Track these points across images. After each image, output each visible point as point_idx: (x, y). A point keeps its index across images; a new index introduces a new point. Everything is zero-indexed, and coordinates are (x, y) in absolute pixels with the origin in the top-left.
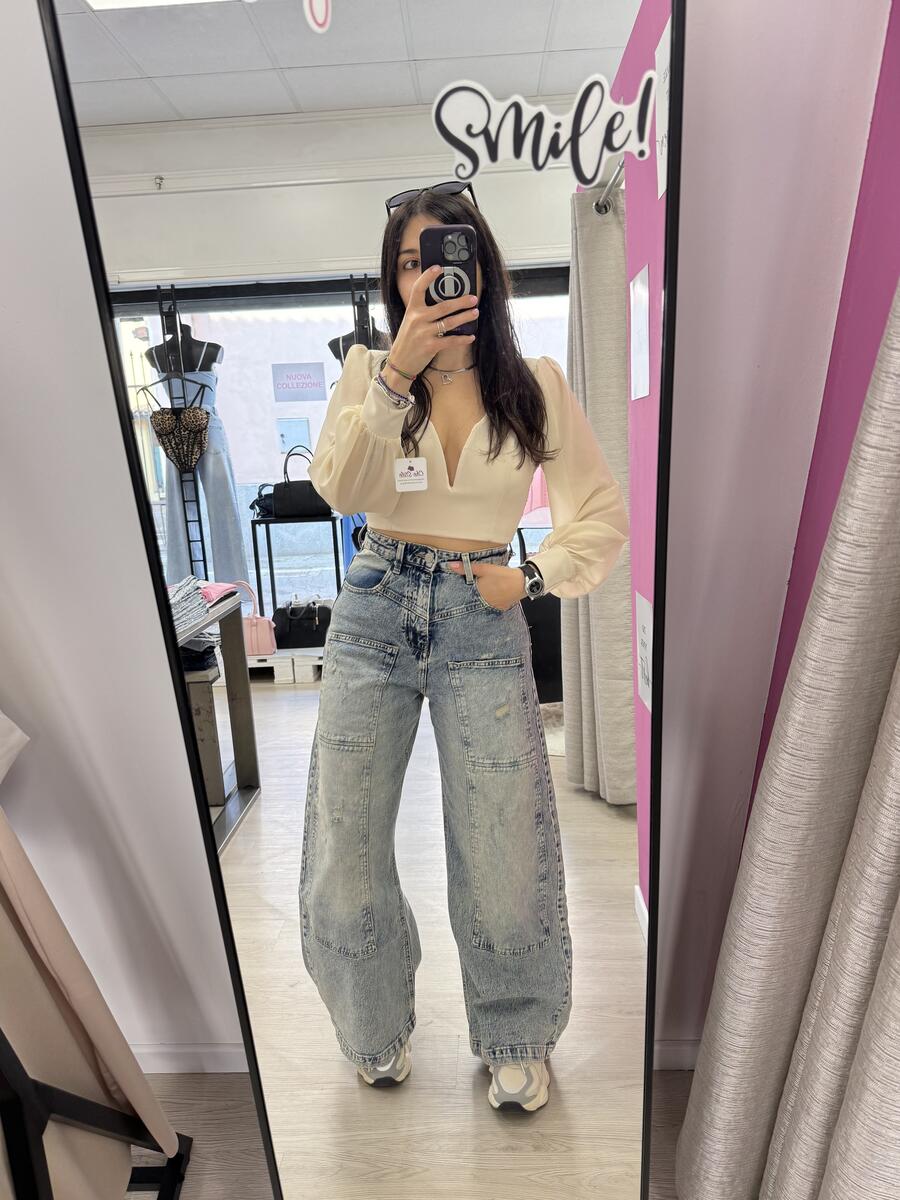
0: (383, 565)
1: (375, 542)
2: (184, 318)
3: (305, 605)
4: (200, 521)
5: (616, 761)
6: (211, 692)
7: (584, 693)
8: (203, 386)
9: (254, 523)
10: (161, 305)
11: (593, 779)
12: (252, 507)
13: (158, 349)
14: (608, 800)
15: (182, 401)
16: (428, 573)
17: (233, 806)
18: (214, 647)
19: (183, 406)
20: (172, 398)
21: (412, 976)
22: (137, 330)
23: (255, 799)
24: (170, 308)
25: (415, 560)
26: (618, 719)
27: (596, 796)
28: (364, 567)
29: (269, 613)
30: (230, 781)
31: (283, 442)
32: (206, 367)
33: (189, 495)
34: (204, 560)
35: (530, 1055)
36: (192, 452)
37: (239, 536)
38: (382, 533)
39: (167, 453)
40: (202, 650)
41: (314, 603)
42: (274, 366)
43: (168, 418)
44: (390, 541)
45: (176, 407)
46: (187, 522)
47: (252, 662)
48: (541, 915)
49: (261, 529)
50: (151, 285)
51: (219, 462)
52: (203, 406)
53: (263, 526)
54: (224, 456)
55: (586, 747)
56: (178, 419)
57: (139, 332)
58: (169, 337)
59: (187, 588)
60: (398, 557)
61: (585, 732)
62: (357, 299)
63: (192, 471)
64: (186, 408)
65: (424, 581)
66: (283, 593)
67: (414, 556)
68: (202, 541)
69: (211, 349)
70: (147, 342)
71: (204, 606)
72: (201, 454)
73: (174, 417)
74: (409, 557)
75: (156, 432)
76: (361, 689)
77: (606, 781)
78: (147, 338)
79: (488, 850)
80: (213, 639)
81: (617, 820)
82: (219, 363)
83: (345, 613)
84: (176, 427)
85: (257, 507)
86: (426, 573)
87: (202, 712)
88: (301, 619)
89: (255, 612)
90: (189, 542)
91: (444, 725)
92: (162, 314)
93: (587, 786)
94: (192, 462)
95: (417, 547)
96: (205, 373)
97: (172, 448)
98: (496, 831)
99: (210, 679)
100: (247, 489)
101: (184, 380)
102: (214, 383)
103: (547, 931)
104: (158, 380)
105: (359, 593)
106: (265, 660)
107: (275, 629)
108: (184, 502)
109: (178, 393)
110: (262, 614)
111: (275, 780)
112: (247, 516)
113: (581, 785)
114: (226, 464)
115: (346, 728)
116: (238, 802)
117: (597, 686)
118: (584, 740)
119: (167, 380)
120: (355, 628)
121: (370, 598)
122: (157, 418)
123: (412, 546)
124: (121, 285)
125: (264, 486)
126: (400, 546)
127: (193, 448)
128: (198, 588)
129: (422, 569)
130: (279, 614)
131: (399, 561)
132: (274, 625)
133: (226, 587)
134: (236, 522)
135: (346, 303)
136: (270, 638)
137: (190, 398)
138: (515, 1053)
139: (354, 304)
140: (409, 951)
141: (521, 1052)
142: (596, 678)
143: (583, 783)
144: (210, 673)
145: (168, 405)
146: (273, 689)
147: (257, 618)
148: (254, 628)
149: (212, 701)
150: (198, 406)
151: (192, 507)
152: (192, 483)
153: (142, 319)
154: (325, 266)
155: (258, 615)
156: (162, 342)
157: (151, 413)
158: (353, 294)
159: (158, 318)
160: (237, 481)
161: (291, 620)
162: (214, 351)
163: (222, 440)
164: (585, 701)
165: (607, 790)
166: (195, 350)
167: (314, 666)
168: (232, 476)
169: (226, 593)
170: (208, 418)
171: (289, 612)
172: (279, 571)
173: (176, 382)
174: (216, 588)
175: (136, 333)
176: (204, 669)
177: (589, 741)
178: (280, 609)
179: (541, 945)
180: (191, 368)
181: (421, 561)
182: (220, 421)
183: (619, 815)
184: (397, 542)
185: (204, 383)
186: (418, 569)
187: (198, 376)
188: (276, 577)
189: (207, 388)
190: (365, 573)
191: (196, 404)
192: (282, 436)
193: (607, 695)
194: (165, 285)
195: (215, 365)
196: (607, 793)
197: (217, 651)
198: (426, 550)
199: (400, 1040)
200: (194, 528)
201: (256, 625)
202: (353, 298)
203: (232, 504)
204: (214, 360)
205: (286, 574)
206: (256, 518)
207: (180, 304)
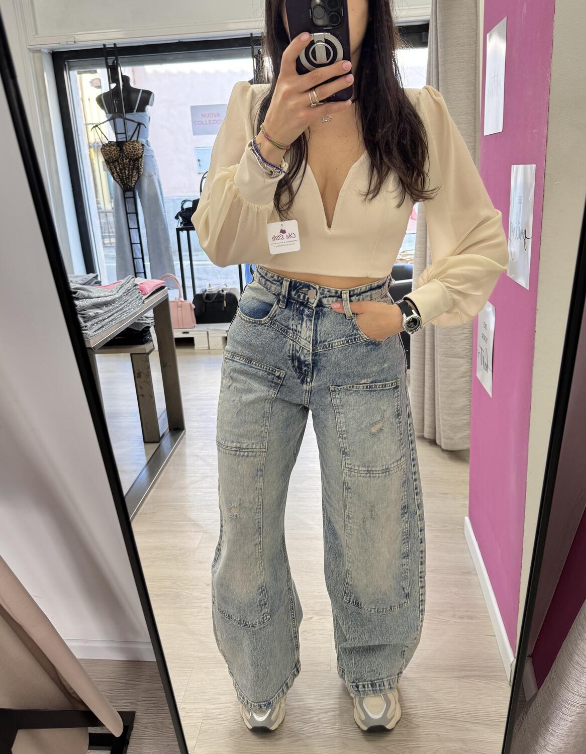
0: (270, 298)
1: (262, 276)
2: (125, 70)
3: (216, 292)
4: (138, 228)
5: (449, 418)
6: (148, 361)
7: (428, 367)
8: (139, 124)
9: (178, 230)
10: (106, 60)
11: (431, 430)
12: (177, 218)
13: (106, 95)
14: (443, 447)
15: (124, 136)
16: (312, 308)
17: (166, 442)
18: (150, 327)
19: (124, 140)
20: (116, 134)
21: (296, 632)
22: (93, 80)
23: (182, 438)
24: (113, 63)
25: (299, 296)
26: (453, 387)
27: (433, 442)
28: (253, 298)
29: (190, 297)
30: (163, 425)
31: (200, 165)
32: (142, 109)
33: (131, 209)
34: (143, 258)
35: (387, 687)
36: (132, 175)
37: (167, 239)
38: (268, 270)
39: (113, 177)
40: (140, 330)
41: (223, 291)
42: (193, 108)
43: (115, 151)
44: (276, 278)
45: (120, 140)
46: (129, 229)
47: (177, 334)
48: (404, 584)
49: (184, 234)
50: (98, 44)
51: (152, 182)
52: (140, 139)
53: (185, 232)
54: (155, 178)
55: (427, 406)
56: (121, 150)
57: (95, 82)
58: (113, 86)
59: (129, 284)
60: (283, 293)
61: (427, 396)
62: (256, 53)
63: (132, 190)
64: (127, 141)
65: (307, 316)
66: (200, 279)
67: (298, 292)
68: (141, 243)
69: (145, 95)
70: (100, 89)
71: (141, 298)
72: (139, 177)
73: (118, 149)
74: (293, 293)
75: (106, 160)
76: (253, 403)
77: (442, 433)
78: (100, 87)
79: (360, 537)
80: (149, 321)
81: (449, 462)
82: (151, 105)
83: (238, 338)
84: (120, 156)
85: (180, 218)
86: (309, 308)
87: (142, 375)
88: (214, 302)
89: (180, 296)
90: (131, 244)
91: (325, 435)
92: (108, 67)
93: (426, 435)
94: (132, 183)
95: (301, 284)
96: (140, 113)
97: (117, 172)
98: (367, 523)
99: (147, 351)
100: (174, 200)
101: (125, 119)
102: (148, 121)
103: (407, 595)
104: (107, 120)
105: (250, 322)
106: (187, 333)
107: (195, 309)
108: (127, 214)
109: (121, 129)
110: (185, 298)
111: (196, 424)
112: (174, 224)
113: (421, 434)
114: (157, 184)
115: (241, 436)
116: (169, 440)
117: (438, 363)
118: (426, 401)
119: (112, 119)
120: (247, 352)
121: (260, 328)
122: (106, 149)
123: (296, 282)
124: (76, 45)
125: (185, 201)
126: (284, 282)
127: (132, 172)
128: (136, 285)
129: (305, 304)
130: (198, 298)
131: (284, 297)
132: (194, 306)
133: (158, 282)
134: (165, 230)
135: (247, 56)
136: (191, 316)
137: (130, 133)
138: (375, 687)
139: (253, 56)
140: (294, 612)
141: (380, 686)
142: (438, 356)
143: (423, 432)
144: (147, 347)
145: (113, 139)
146: (194, 354)
147: (181, 301)
148: (179, 309)
149: (149, 368)
150: (135, 139)
151: (132, 217)
152: (132, 199)
153: (95, 72)
154: (231, 26)
155: (182, 299)
156: (108, 90)
157: (101, 144)
158: (253, 49)
159: (105, 70)
160: (165, 195)
161: (206, 303)
162: (147, 96)
163: (154, 166)
164: (427, 373)
165: (442, 439)
166: (133, 96)
167: (223, 337)
168: (162, 194)
169: (157, 288)
170: (143, 149)
171: (204, 297)
172: (198, 263)
173: (119, 121)
174: (150, 283)
175: (92, 82)
176: (143, 344)
177: (429, 402)
178: (198, 295)
179: (400, 606)
180: (130, 110)
181: (304, 297)
182: (152, 150)
183: (449, 458)
184: (283, 279)
185: (140, 122)
186: (302, 304)
187: (135, 116)
188: (194, 267)
189: (142, 126)
190: (255, 304)
191: (134, 138)
192: (199, 160)
193: (446, 370)
194: (110, 44)
195: (148, 107)
196: (442, 441)
197: (152, 330)
198: (309, 287)
199: (287, 685)
200: (134, 233)
201: (181, 306)
202: (253, 52)
203: (162, 215)
204: (147, 104)
205: (202, 265)
206: (179, 226)
207: (121, 59)
